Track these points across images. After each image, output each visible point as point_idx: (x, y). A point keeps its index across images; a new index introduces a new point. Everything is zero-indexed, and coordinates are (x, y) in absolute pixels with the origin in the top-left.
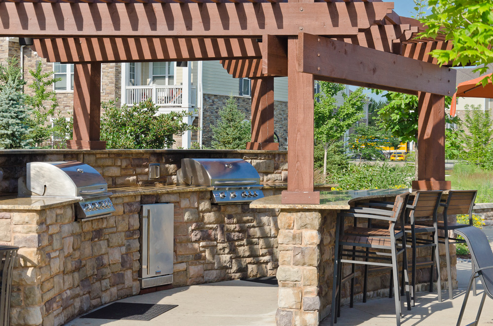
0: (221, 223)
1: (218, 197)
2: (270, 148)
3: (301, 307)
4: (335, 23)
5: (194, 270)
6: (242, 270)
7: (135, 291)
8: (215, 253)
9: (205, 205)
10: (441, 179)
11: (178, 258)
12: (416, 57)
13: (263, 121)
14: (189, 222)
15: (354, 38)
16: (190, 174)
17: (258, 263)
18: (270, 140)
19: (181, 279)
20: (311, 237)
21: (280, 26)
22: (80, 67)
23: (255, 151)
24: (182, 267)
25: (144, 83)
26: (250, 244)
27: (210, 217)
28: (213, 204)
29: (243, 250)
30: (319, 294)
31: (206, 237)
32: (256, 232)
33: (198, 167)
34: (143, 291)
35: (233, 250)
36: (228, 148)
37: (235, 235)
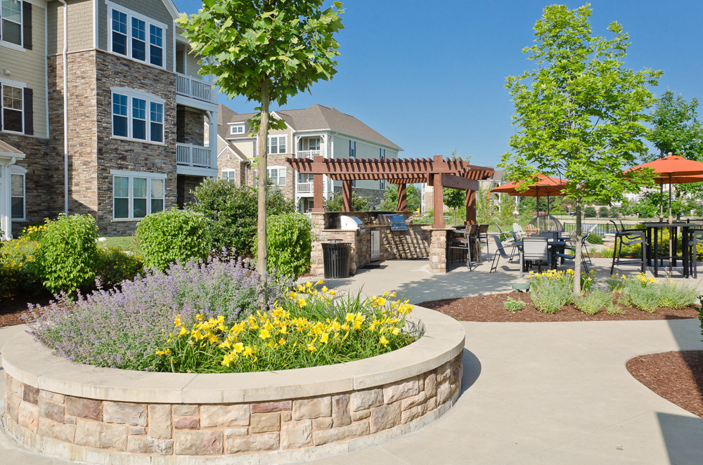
0: (393, 238)
1: (393, 228)
2: (405, 210)
3: (440, 262)
4: (450, 169)
5: (386, 255)
6: (400, 255)
7: (369, 262)
8: (391, 249)
9: (388, 231)
10: (475, 220)
11: (381, 251)
12: (469, 178)
13: (402, 200)
14: (384, 238)
15: (455, 174)
16: (381, 220)
17: (405, 253)
18: (405, 207)
19: (382, 258)
20: (443, 239)
21: (432, 170)
22: (345, 182)
23: (400, 211)
24: (382, 254)
25: (305, 181)
26: (403, 246)
27: (390, 236)
28: (391, 231)
29: (400, 248)
30: (446, 257)
31: (389, 243)
32: (404, 241)
33: (385, 217)
34: (372, 262)
35: (397, 248)
36: (390, 210)
37: (398, 243)
